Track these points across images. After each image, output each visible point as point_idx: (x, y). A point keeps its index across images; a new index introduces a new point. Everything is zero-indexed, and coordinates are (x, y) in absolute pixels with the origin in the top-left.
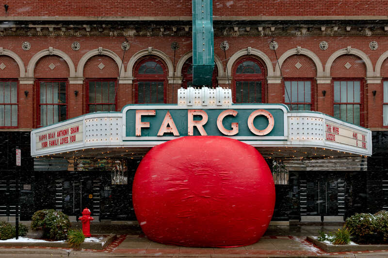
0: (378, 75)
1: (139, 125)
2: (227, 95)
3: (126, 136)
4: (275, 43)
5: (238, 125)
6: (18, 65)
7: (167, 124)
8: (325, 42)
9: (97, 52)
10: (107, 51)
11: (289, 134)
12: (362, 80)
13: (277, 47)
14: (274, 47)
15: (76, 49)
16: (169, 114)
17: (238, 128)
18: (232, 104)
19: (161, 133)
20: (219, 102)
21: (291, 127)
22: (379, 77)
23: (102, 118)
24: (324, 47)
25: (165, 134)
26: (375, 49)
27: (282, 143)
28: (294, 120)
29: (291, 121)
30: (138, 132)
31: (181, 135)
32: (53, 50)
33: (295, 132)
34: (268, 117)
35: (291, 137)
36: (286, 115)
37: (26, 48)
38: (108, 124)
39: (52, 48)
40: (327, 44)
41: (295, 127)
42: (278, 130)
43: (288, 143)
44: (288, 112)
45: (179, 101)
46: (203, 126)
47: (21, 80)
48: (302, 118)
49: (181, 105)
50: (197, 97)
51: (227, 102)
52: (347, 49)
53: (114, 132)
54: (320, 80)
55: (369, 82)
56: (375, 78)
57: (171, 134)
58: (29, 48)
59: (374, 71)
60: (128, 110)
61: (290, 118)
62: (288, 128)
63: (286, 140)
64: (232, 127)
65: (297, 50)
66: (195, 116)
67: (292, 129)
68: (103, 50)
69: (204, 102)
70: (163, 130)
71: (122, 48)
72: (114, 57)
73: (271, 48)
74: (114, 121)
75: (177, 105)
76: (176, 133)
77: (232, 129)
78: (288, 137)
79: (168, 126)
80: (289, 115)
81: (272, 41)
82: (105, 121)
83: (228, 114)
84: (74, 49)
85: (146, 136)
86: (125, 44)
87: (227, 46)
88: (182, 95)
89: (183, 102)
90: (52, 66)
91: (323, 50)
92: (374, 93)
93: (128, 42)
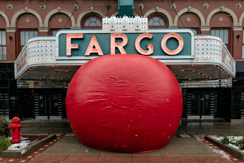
0: (241, 25)
1: (69, 46)
2: (144, 21)
3: (59, 56)
4: (174, 4)
5: (153, 47)
6: (5, 19)
7: (93, 45)
8: (207, 4)
9: (57, 11)
10: (64, 10)
11: (195, 54)
12: (230, 29)
13: (175, 7)
14: (173, 7)
15: (43, 9)
16: (95, 38)
17: (153, 49)
18: (148, 29)
19: (88, 53)
20: (137, 27)
21: (197, 48)
22: (241, 26)
23: (38, 41)
24: (206, 7)
25: (92, 54)
26: (239, 8)
27: (189, 61)
28: (200, 42)
29: (197, 43)
30: (69, 53)
31: (104, 54)
32: (28, 10)
33: (201, 52)
34: (179, 39)
35: (197, 56)
36: (193, 38)
37: (10, 8)
38: (44, 46)
39: (27, 8)
40: (208, 5)
41: (201, 47)
42: (186, 50)
43: (195, 61)
44: (195, 35)
45: (103, 27)
46: (123, 47)
47: (7, 29)
48: (207, 40)
49: (105, 29)
50: (119, 23)
51: (144, 27)
52: (221, 8)
53: (49, 52)
54: (203, 28)
55: (235, 29)
56: (239, 27)
57: (96, 54)
58: (12, 8)
59: (238, 22)
60: (61, 34)
61: (197, 41)
62: (195, 49)
63: (193, 59)
64: (148, 48)
65: (188, 9)
66: (116, 39)
67: (198, 49)
68: (61, 9)
69: (124, 27)
70: (90, 50)
71: (74, 8)
72: (68, 14)
73: (171, 7)
74: (49, 44)
75: (102, 30)
76: (100, 53)
77: (148, 49)
78: (194, 56)
79: (94, 47)
80: (196, 37)
81: (172, 3)
82: (41, 44)
83: (144, 37)
84: (42, 9)
85: (75, 56)
86: (76, 5)
87: (143, 7)
88: (106, 22)
89: (106, 27)
90: (28, 21)
91: (205, 9)
92: (238, 37)
93: (77, 4)
